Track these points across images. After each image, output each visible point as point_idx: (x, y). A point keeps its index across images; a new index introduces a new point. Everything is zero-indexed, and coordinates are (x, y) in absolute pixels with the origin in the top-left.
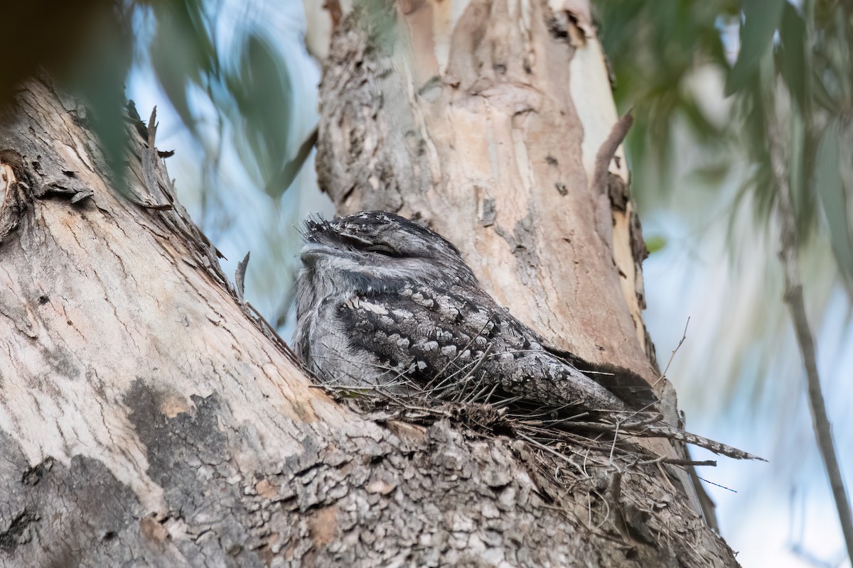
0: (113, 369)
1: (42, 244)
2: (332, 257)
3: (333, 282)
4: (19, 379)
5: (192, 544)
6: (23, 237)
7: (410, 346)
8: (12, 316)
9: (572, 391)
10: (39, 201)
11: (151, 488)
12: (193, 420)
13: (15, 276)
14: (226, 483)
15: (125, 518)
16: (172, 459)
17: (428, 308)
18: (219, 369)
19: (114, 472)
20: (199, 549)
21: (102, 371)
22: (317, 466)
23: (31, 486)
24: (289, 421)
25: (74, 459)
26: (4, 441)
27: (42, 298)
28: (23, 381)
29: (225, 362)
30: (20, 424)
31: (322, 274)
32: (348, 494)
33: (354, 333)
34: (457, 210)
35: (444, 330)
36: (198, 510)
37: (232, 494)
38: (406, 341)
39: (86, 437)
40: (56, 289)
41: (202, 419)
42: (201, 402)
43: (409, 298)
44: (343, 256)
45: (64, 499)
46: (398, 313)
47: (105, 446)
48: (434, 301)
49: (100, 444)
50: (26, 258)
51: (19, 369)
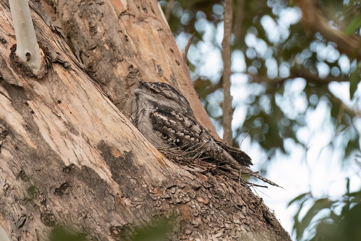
0: (91, 134)
1: (56, 81)
2: (145, 94)
3: (145, 103)
4: (57, 132)
5: (134, 208)
6: (49, 77)
7: (175, 133)
8: (50, 106)
9: (224, 156)
10: (53, 64)
11: (114, 184)
12: (124, 160)
13: (47, 91)
14: (142, 187)
15: (106, 193)
16: (120, 174)
17: (180, 121)
18: (130, 141)
19: (99, 174)
20: (137, 211)
21: (87, 134)
22: (175, 186)
23: (67, 173)
24: (158, 166)
25: (83, 166)
26: (54, 154)
27: (59, 101)
28: (58, 132)
29: (131, 139)
30: (59, 149)
31: (141, 99)
32: (190, 201)
33: (156, 125)
34: (148, 67)
35: (186, 130)
36: (134, 195)
37: (145, 192)
38: (174, 131)
39: (85, 159)
40: (64, 98)
41: (127, 160)
42: (127, 154)
43: (174, 116)
44: (149, 95)
45: (81, 181)
46: (171, 121)
47: (94, 164)
48: (183, 118)
49: (92, 162)
50: (51, 84)
51: (56, 127)
